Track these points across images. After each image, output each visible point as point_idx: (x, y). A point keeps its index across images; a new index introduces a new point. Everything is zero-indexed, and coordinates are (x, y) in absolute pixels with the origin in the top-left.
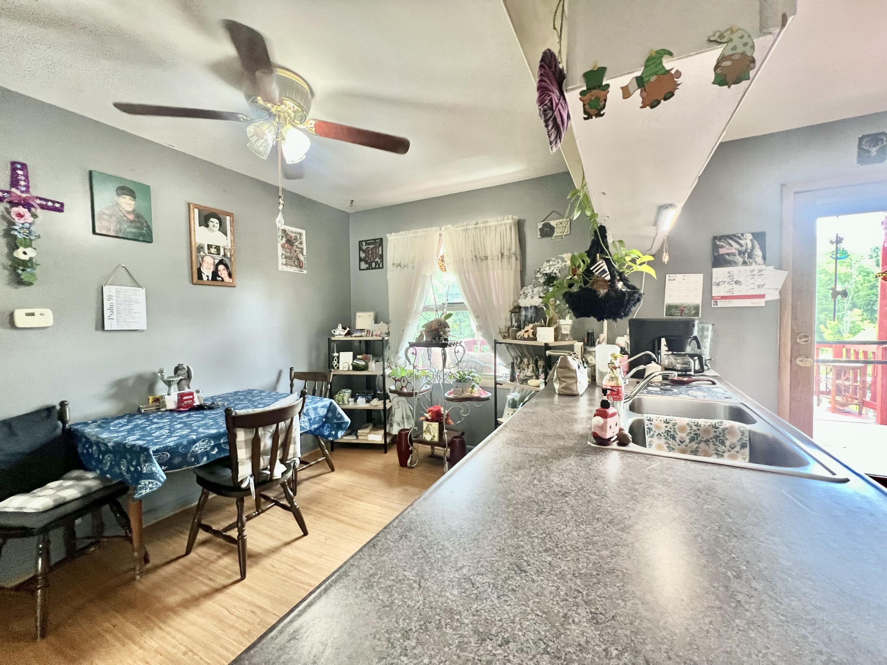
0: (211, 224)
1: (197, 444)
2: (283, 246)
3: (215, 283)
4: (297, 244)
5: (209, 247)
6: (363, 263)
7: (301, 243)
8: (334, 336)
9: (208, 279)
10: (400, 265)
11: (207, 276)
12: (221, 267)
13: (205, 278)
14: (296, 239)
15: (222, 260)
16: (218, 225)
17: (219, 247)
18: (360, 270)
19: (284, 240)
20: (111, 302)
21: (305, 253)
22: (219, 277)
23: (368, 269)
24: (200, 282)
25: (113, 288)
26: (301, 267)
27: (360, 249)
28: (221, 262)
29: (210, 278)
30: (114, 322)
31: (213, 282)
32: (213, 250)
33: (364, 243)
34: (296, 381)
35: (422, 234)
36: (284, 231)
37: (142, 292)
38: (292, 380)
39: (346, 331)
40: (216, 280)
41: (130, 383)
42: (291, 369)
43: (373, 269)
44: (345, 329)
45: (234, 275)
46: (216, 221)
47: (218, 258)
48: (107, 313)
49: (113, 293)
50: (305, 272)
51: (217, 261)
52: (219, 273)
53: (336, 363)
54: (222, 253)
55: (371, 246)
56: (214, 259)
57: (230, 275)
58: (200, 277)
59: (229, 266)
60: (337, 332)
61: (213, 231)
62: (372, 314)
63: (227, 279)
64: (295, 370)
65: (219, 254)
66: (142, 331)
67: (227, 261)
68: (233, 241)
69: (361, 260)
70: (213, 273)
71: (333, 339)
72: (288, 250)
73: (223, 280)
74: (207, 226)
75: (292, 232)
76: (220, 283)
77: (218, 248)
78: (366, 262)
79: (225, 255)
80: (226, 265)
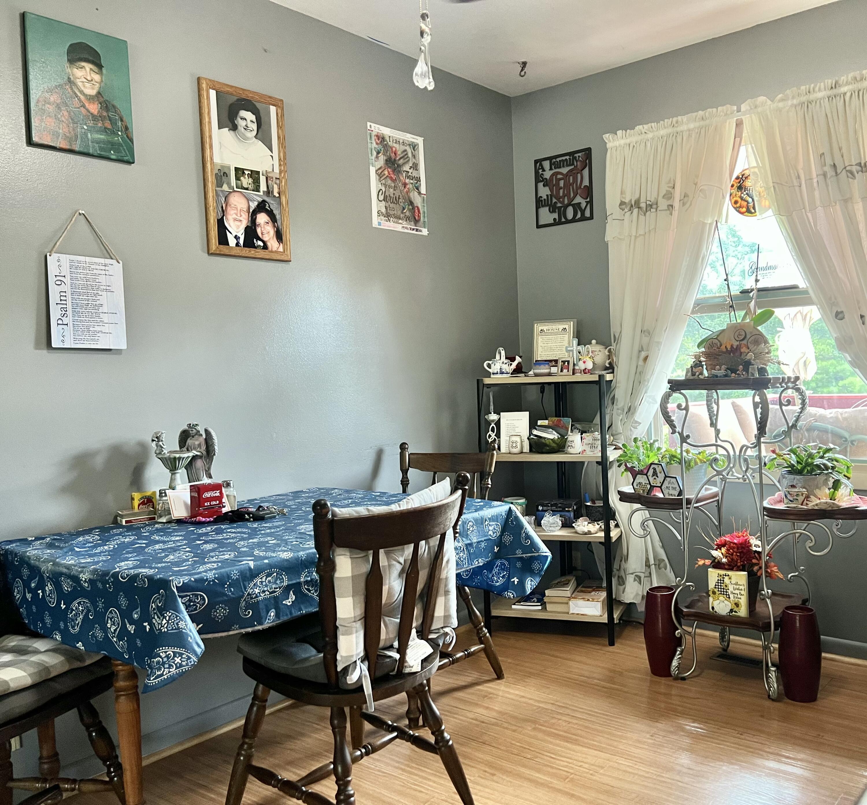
0: (241, 124)
1: (258, 580)
2: (380, 175)
3: (252, 252)
4: (406, 168)
5: (239, 172)
6: (544, 211)
7: (415, 167)
8: (488, 375)
9: (237, 245)
10: (637, 203)
11: (236, 237)
12: (262, 218)
13: (232, 242)
14: (405, 156)
15: (264, 201)
16: (254, 126)
17: (258, 173)
18: (538, 226)
19: (382, 158)
20: (63, 288)
21: (423, 190)
22: (259, 239)
23: (556, 223)
24: (223, 249)
25: (65, 258)
26: (416, 221)
27: (538, 178)
28: (262, 207)
29: (241, 242)
30: (69, 331)
31: (247, 252)
32: (246, 181)
33: (546, 164)
34: (412, 473)
35: (692, 126)
36: (381, 139)
37: (116, 269)
38: (405, 472)
39: (515, 364)
40: (253, 246)
41: (99, 461)
42: (403, 447)
43: (568, 222)
44: (513, 359)
45: (287, 235)
46: (249, 116)
47: (257, 197)
48: (55, 313)
49: (65, 271)
50: (425, 232)
51: (253, 205)
52: (259, 230)
53: (493, 436)
54: (263, 187)
55: (565, 170)
56: (248, 200)
57: (279, 236)
58: (223, 240)
59: (278, 217)
60: (496, 367)
61: (246, 138)
62: (570, 326)
63: (273, 244)
64: (411, 449)
65: (257, 189)
66: (118, 352)
67: (273, 205)
68: (283, 161)
69: (539, 203)
70: (247, 229)
71: (487, 381)
72: (389, 182)
73: (265, 247)
74: (234, 128)
75: (397, 142)
76: (261, 253)
77: (255, 175)
78: (553, 209)
79: (269, 192)
80: (271, 214)
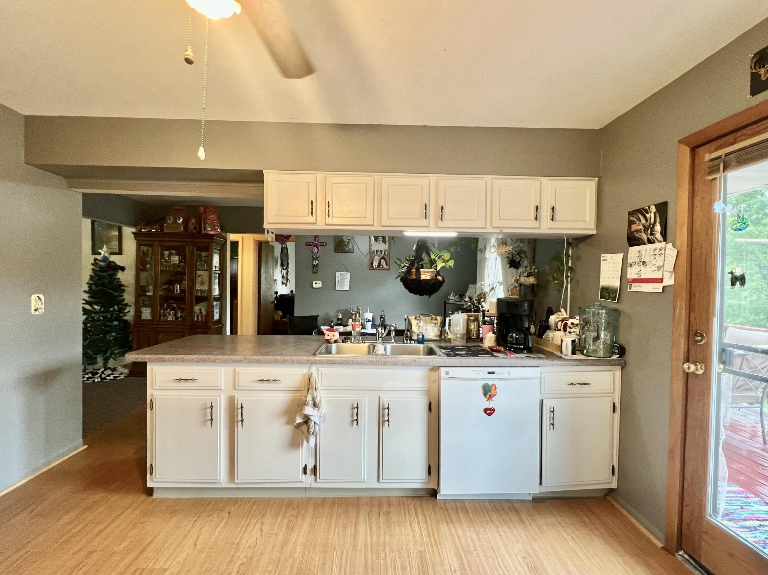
0: (378, 240)
3: (379, 268)
5: (377, 251)
8: (449, 300)
11: (376, 266)
12: (382, 260)
13: (374, 267)
16: (382, 240)
20: (338, 279)
22: (381, 265)
24: (372, 268)
28: (383, 258)
29: (377, 266)
30: (339, 287)
32: (379, 253)
37: (349, 274)
40: (380, 267)
44: (456, 296)
46: (381, 238)
48: (337, 283)
49: (339, 275)
51: (380, 258)
52: (381, 263)
57: (387, 264)
58: (372, 266)
59: (387, 260)
60: (451, 298)
61: (380, 244)
63: (385, 266)
66: (348, 291)
70: (378, 263)
77: (381, 251)
79: (385, 254)
80: (385, 260)
